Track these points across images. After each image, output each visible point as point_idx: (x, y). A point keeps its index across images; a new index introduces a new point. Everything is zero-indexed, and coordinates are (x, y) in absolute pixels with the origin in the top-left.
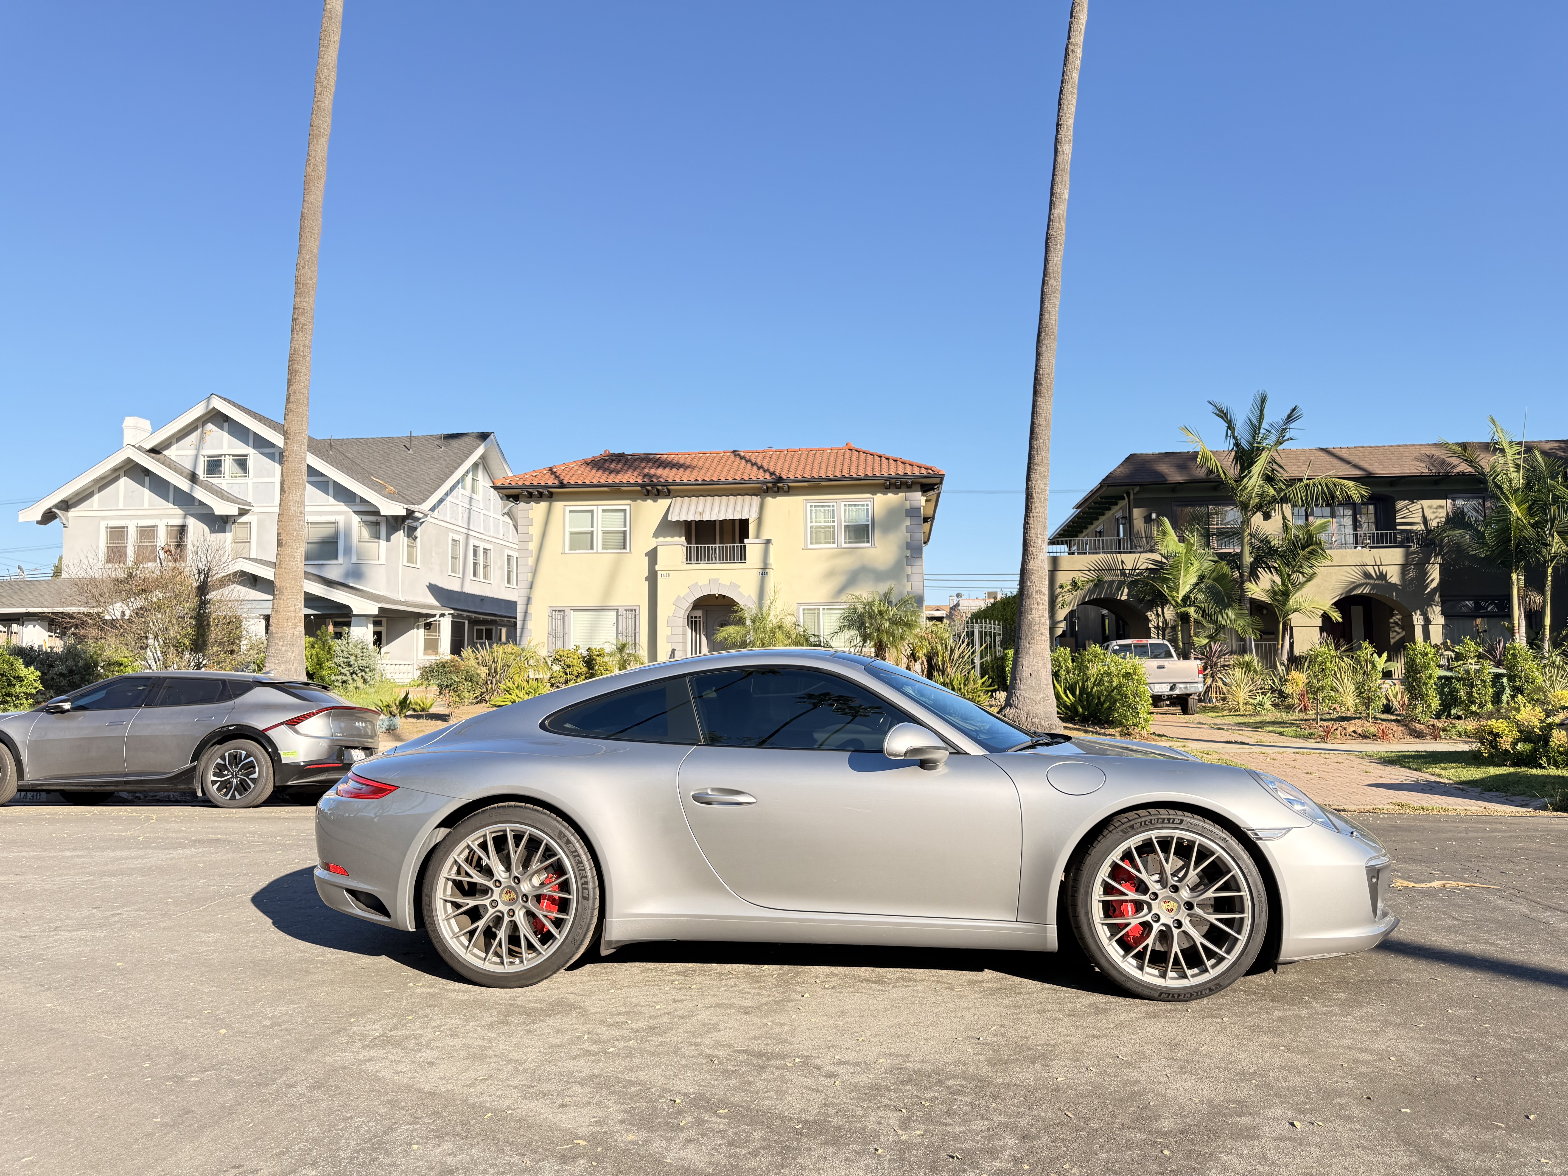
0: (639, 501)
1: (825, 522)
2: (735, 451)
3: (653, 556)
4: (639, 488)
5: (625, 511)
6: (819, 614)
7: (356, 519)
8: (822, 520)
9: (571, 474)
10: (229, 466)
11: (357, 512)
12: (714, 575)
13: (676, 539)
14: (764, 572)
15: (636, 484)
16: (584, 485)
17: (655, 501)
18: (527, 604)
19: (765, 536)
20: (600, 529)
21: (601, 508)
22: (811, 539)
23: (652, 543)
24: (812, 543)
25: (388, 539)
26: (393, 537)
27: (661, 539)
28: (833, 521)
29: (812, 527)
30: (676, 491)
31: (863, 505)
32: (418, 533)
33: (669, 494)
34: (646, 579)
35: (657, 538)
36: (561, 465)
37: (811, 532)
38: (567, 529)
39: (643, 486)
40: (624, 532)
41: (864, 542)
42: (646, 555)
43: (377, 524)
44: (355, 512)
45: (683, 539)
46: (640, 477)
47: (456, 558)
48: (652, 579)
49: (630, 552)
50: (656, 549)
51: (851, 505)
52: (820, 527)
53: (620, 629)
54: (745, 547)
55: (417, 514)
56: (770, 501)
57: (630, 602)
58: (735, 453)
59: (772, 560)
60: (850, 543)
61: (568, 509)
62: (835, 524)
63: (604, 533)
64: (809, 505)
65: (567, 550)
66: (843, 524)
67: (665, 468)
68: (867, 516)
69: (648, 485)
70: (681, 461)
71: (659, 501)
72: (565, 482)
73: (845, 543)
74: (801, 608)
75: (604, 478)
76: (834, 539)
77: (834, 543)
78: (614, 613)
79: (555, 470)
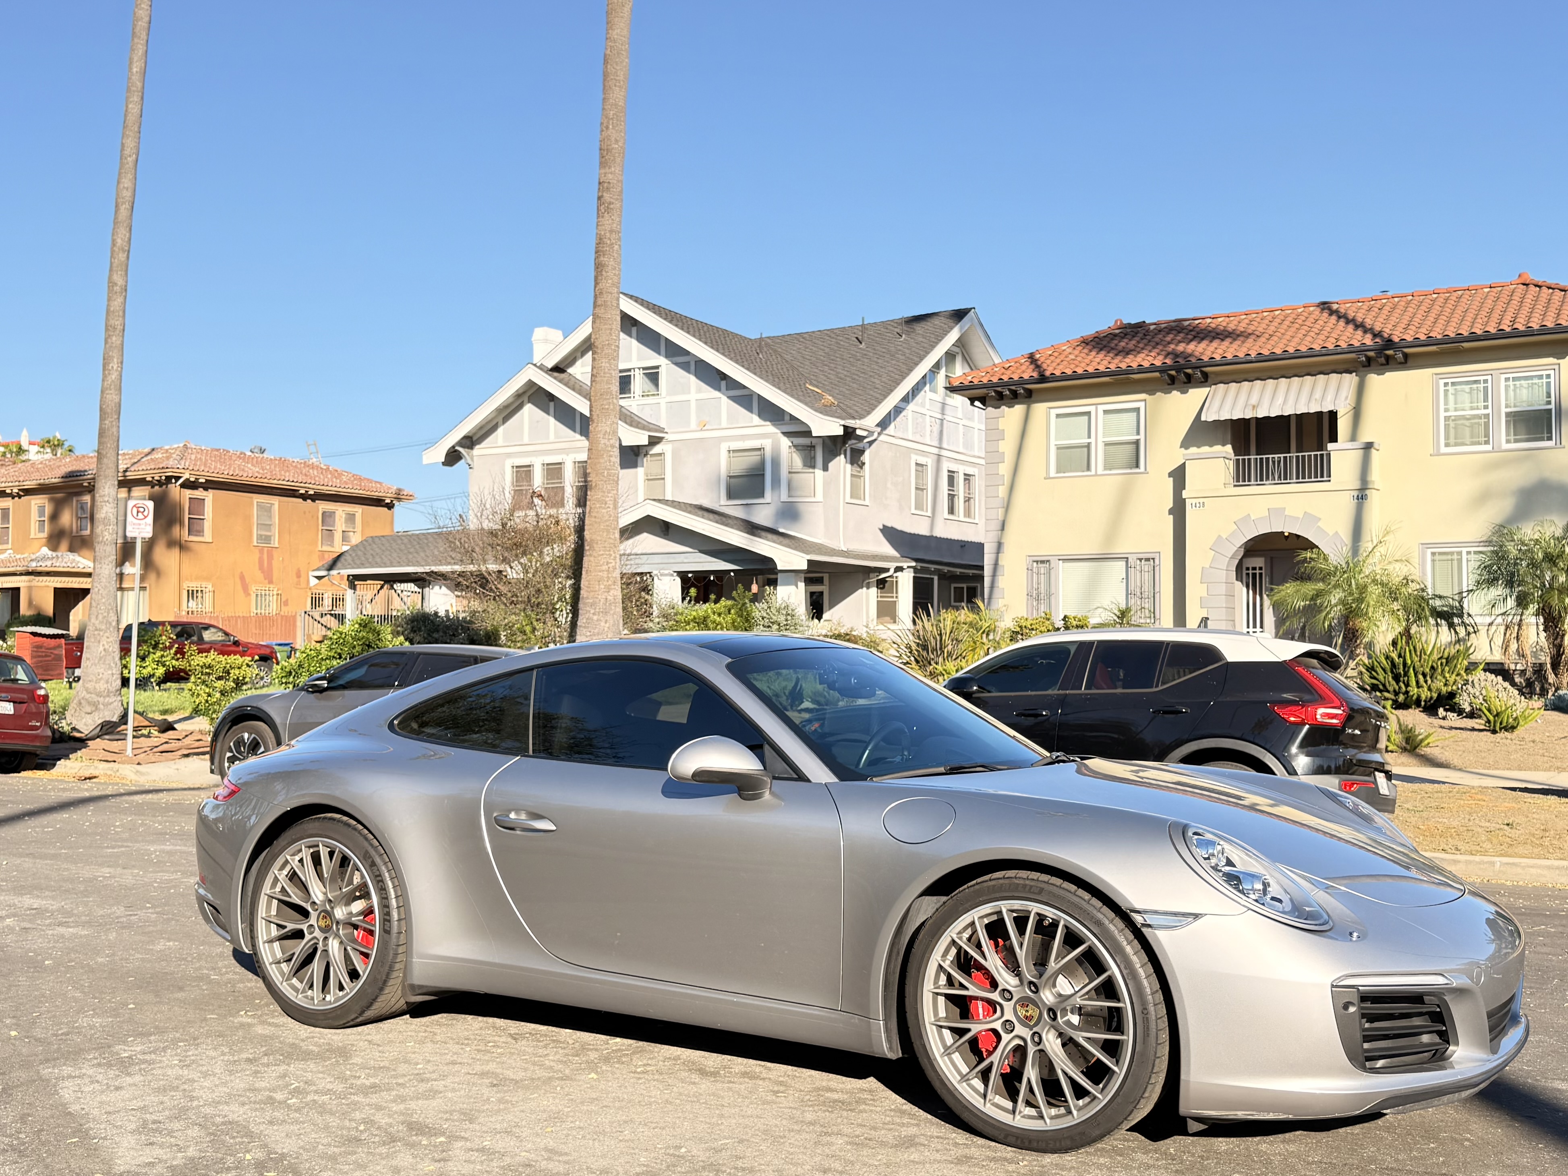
0: (1159, 394)
1: (1472, 409)
2: (1324, 303)
3: (1179, 476)
4: (1157, 374)
5: (1137, 410)
6: (1460, 561)
7: (785, 443)
8: (1467, 405)
9: (1058, 361)
10: (639, 383)
11: (786, 434)
12: (1276, 502)
13: (1218, 448)
14: (1361, 496)
15: (1153, 369)
16: (1075, 376)
17: (1184, 392)
18: (998, 553)
19: (1365, 437)
20: (1101, 439)
21: (1101, 408)
22: (1447, 437)
23: (1178, 456)
24: (1447, 445)
25: (825, 468)
26: (831, 465)
27: (1193, 450)
28: (1486, 407)
29: (1447, 418)
30: (1216, 374)
31: (1541, 377)
32: (866, 457)
33: (1205, 380)
34: (1171, 512)
35: (1187, 448)
36: (1048, 349)
37: (1447, 427)
38: (1053, 442)
39: (1163, 370)
40: (1137, 443)
41: (1542, 439)
42: (1170, 475)
43: (812, 447)
44: (784, 433)
45: (1229, 448)
46: (1161, 357)
47: (922, 490)
48: (1179, 511)
49: (1146, 472)
50: (1183, 466)
51: (1519, 379)
52: (1463, 417)
53: (1132, 587)
54: (1329, 455)
55: (859, 432)
56: (1375, 381)
57: (1145, 547)
58: (1325, 306)
59: (1376, 476)
60: (1516, 441)
61: (1054, 412)
62: (1489, 411)
63: (1107, 444)
64: (1442, 382)
65: (1053, 473)
66: (1504, 410)
67: (1203, 339)
68: (1549, 395)
69: (1171, 368)
70: (1231, 327)
71: (1191, 391)
72: (1048, 373)
73: (1508, 441)
74: (1429, 551)
75: (1105, 363)
76: (1487, 435)
77: (1487, 442)
78: (1122, 564)
79: (1038, 356)
